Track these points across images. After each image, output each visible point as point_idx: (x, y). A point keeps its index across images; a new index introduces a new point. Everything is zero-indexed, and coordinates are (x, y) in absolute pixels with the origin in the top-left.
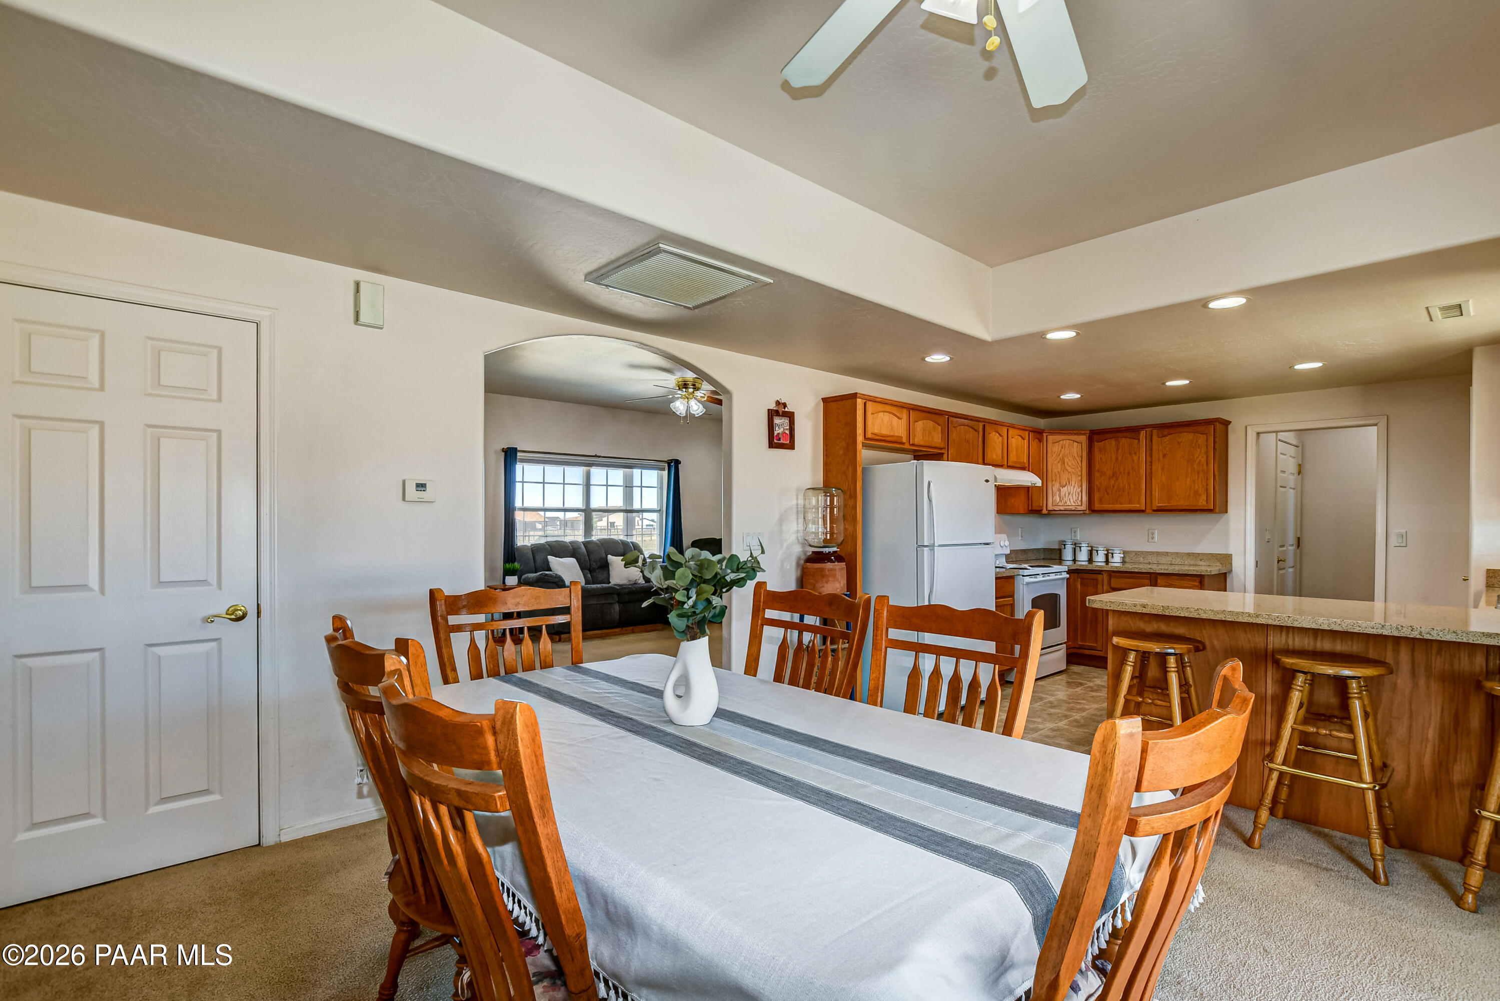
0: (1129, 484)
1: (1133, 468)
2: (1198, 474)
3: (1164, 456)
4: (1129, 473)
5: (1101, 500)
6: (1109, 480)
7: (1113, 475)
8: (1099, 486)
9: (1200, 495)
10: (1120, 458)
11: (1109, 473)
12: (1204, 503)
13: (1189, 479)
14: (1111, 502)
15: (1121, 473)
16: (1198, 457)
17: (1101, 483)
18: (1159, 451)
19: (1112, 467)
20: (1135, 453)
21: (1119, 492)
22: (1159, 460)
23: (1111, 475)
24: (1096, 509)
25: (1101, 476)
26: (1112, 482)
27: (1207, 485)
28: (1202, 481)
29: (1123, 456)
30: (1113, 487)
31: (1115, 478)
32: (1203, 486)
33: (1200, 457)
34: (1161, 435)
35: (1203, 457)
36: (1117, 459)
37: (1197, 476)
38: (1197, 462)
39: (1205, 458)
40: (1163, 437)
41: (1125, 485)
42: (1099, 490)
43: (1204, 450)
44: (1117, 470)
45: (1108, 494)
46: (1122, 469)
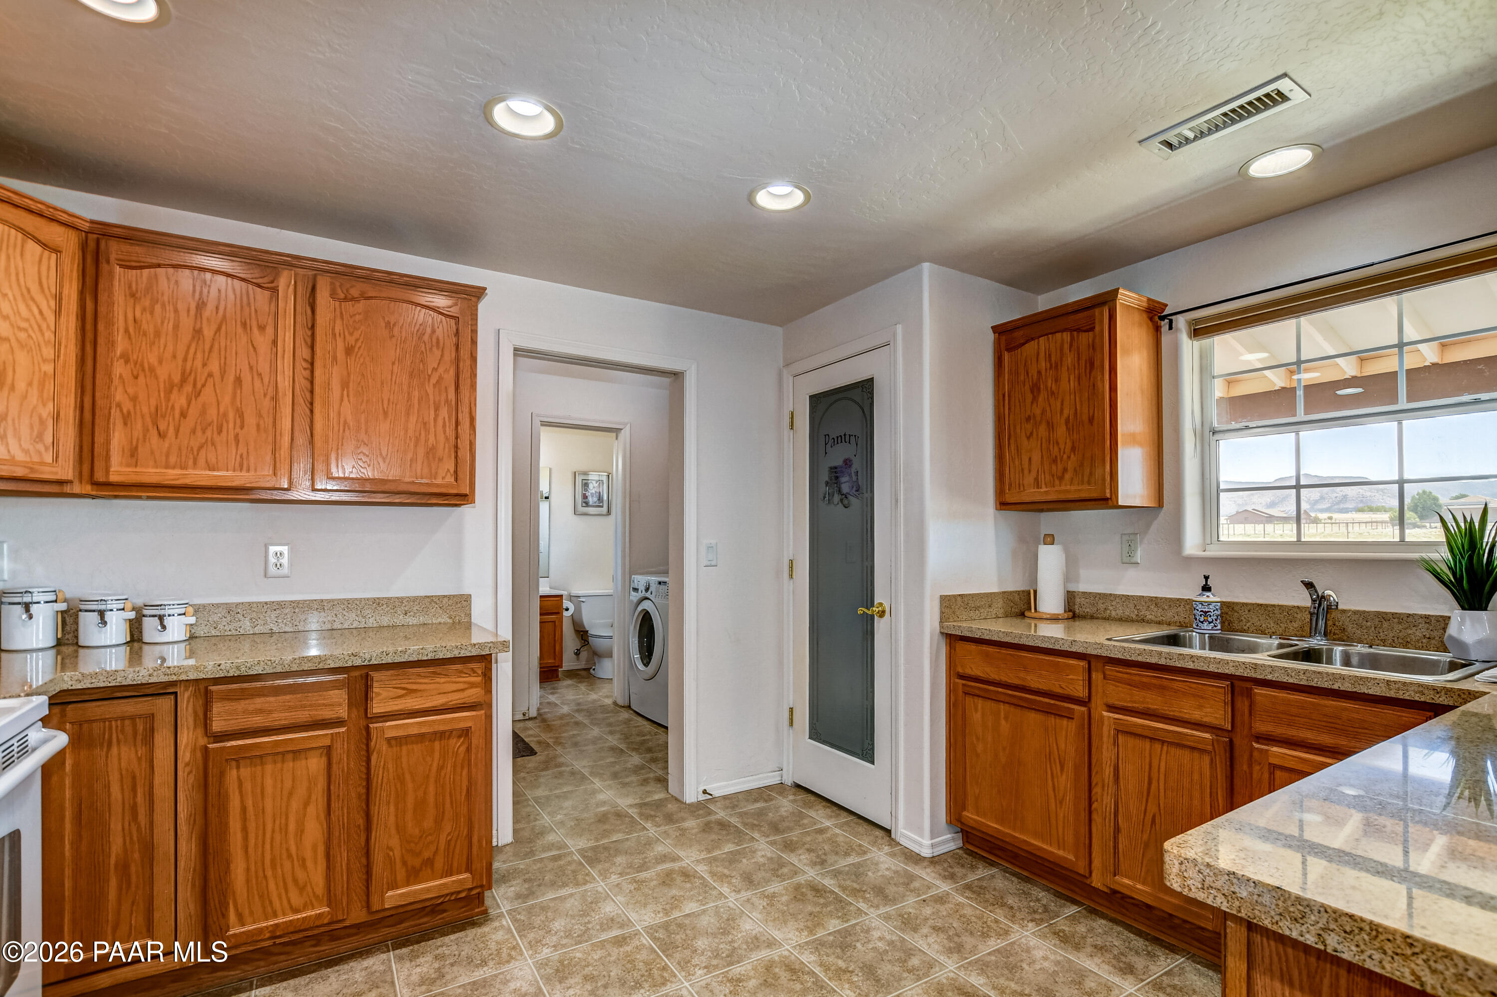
0: (241, 414)
1: (251, 368)
2: (437, 409)
3: (349, 351)
4: (238, 381)
5: (133, 453)
6: (169, 391)
7: (184, 380)
8: (127, 406)
9: (441, 460)
10: (208, 333)
11: (169, 371)
12: (450, 479)
13: (413, 419)
14: (173, 459)
15: (210, 375)
16: (435, 370)
17: (134, 399)
18: (334, 335)
19: (180, 356)
20: (262, 328)
21: (204, 431)
22: (335, 358)
23: (177, 378)
24: (113, 478)
25: (136, 378)
26: (179, 400)
27: (457, 438)
28: (444, 426)
29: (219, 329)
30: (183, 415)
31: (188, 388)
32: (447, 439)
33: (441, 370)
34: (342, 296)
35: (447, 371)
36: (198, 333)
37: (432, 412)
38: (433, 380)
39: (452, 372)
40: (346, 299)
41: (225, 415)
42: (126, 419)
43: (450, 354)
44: (198, 363)
45: (162, 435)
46: (214, 366)
